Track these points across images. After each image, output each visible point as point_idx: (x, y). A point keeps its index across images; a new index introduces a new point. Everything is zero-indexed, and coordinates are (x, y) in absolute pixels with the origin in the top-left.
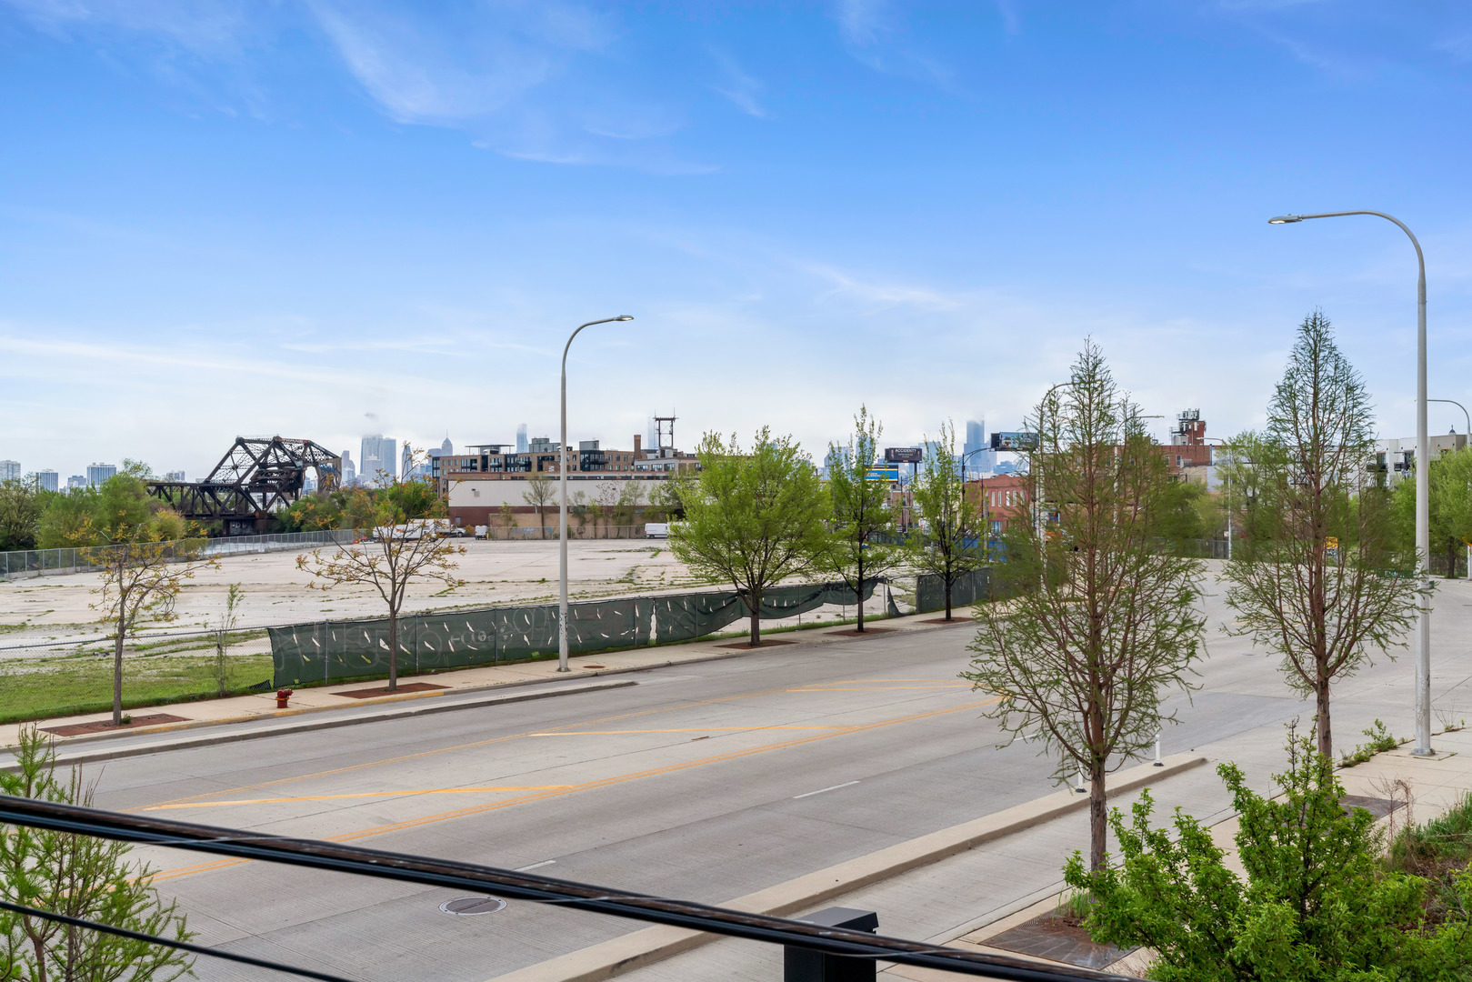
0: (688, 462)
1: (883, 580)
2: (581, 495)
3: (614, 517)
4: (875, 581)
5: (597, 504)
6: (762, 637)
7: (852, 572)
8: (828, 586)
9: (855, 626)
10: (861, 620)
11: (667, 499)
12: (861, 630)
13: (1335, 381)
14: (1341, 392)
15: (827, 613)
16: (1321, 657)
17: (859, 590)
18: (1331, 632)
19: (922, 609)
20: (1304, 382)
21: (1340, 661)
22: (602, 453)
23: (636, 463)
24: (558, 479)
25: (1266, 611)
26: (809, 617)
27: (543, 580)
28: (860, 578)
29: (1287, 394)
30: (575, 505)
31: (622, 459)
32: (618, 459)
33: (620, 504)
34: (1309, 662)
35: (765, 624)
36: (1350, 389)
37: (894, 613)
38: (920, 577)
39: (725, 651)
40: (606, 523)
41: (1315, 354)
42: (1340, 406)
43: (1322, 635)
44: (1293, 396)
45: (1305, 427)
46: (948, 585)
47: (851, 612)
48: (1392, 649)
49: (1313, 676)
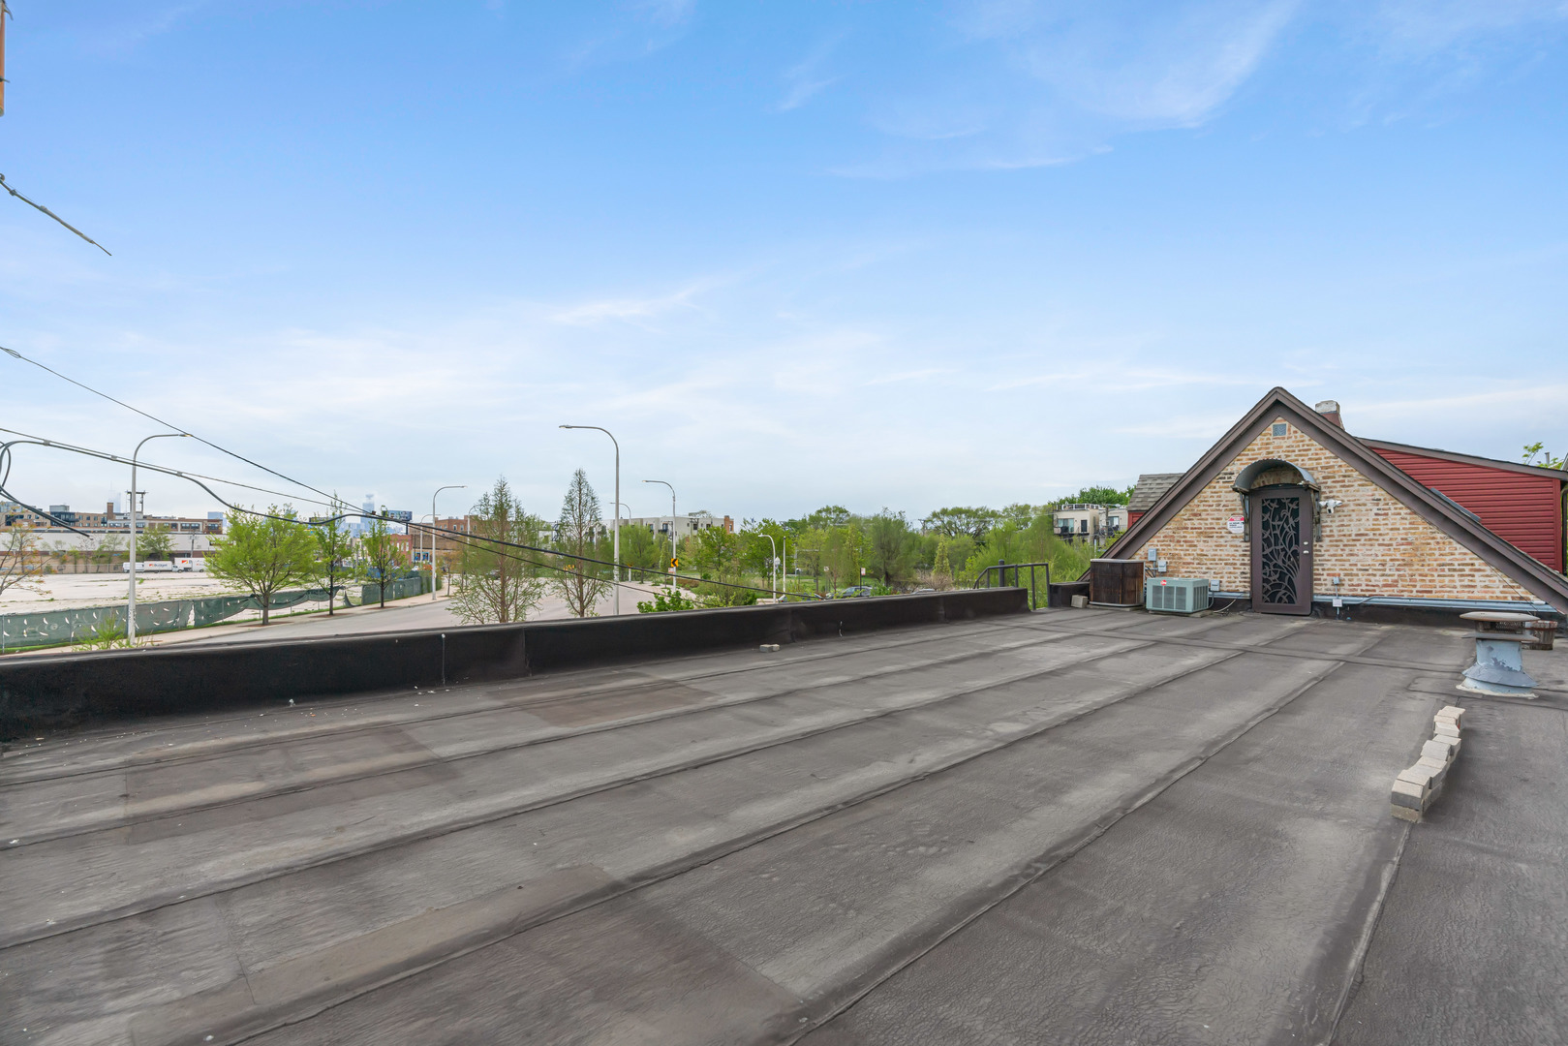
0: (157, 522)
1: (342, 588)
2: (58, 543)
3: (93, 559)
4: (338, 588)
5: (77, 549)
6: (270, 621)
7: (326, 582)
8: (309, 591)
9: (328, 613)
10: (331, 610)
11: (143, 546)
12: (331, 614)
13: (587, 495)
14: (589, 499)
15: (310, 605)
16: (582, 602)
17: (331, 592)
18: (585, 591)
19: (365, 603)
20: (576, 495)
21: (589, 602)
22: (73, 514)
23: (109, 522)
24: (129, 532)
25: (561, 585)
26: (298, 608)
27: (52, 600)
28: (332, 586)
29: (570, 500)
30: (56, 550)
31: (92, 518)
32: (89, 518)
33: (100, 549)
34: (577, 605)
35: (272, 613)
36: (593, 498)
37: (348, 604)
38: (364, 586)
39: (247, 629)
40: (86, 562)
41: (580, 484)
42: (589, 505)
43: (582, 593)
44: (572, 500)
45: (577, 514)
46: (382, 589)
47: (325, 605)
48: (607, 597)
49: (578, 609)
